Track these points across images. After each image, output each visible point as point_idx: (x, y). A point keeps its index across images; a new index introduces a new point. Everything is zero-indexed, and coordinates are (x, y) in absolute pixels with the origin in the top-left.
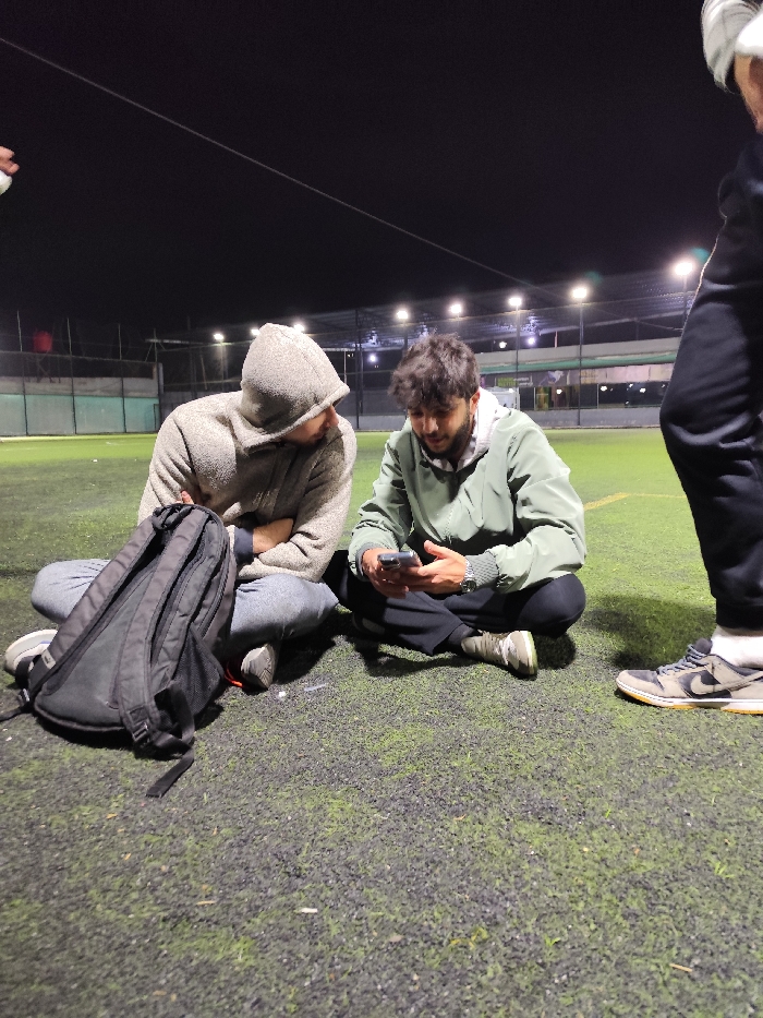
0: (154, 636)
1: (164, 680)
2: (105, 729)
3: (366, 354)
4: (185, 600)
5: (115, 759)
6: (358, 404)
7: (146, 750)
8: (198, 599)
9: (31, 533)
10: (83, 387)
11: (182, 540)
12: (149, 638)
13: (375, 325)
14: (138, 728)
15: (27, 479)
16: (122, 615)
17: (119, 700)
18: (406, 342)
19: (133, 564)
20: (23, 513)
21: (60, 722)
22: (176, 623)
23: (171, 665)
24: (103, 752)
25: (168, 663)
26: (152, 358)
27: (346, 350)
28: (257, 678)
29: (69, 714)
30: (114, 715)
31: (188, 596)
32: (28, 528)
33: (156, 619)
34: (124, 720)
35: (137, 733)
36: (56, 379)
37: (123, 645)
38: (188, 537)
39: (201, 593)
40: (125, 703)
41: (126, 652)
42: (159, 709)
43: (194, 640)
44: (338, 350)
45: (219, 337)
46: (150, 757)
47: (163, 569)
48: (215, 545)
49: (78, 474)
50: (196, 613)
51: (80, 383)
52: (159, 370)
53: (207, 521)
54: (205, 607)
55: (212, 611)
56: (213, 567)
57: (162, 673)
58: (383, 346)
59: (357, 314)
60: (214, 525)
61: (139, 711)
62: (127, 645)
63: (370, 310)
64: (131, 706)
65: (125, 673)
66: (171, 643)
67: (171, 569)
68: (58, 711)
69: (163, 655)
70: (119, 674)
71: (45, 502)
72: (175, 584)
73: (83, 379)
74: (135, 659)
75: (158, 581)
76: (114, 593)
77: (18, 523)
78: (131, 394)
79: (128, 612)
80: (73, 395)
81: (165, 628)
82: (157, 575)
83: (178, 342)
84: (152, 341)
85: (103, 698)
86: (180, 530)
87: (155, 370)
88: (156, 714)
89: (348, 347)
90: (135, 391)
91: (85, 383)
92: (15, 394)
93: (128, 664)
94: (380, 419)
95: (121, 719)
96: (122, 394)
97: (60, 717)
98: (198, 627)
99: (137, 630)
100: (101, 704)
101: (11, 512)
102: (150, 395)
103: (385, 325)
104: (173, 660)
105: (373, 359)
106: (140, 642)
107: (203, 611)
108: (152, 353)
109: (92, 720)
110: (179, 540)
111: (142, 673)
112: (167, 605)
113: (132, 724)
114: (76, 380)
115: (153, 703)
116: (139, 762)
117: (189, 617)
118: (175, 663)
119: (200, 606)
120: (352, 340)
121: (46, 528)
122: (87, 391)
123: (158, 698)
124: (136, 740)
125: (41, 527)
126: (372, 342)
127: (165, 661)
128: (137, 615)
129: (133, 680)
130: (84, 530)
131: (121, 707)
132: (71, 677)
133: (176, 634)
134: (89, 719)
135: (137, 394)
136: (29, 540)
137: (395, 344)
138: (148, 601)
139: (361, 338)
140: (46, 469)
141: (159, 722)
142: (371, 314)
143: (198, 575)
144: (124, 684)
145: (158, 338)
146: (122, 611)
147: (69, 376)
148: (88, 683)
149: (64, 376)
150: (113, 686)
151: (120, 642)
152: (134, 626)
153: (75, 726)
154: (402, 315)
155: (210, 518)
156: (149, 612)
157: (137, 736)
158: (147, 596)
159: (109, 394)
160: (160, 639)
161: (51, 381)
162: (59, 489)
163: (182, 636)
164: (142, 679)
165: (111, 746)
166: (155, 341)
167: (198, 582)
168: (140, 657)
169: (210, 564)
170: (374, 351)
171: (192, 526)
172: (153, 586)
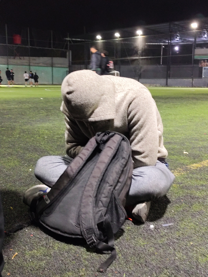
0: (97, 194)
1: (101, 216)
2: (73, 237)
3: (173, 46)
4: (111, 178)
5: (78, 251)
6: (167, 72)
7: (92, 248)
8: (117, 179)
9: (19, 134)
10: (34, 62)
11: (110, 149)
12: (95, 195)
13: (179, 31)
14: (90, 238)
15: (12, 106)
16: (81, 182)
17: (81, 223)
18: (195, 40)
19: (87, 159)
20: (14, 124)
21: (52, 230)
22: (107, 189)
23: (104, 209)
24: (72, 246)
25: (103, 208)
26: (66, 48)
27: (163, 44)
28: (140, 217)
29: (56, 227)
30: (78, 230)
31: (112, 177)
32: (18, 132)
33: (98, 186)
34: (83, 233)
35: (89, 240)
36: (22, 58)
37: (82, 197)
38: (112, 147)
39: (118, 176)
40: (84, 225)
41: (84, 201)
42: (99, 230)
43: (115, 198)
44: (159, 44)
45: (99, 37)
46: (94, 252)
47: (101, 162)
48: (125, 152)
49: (35, 105)
50: (116, 185)
51: (33, 60)
52: (69, 54)
53: (122, 141)
54: (120, 182)
55: (123, 185)
56: (124, 163)
57: (100, 213)
58: (183, 42)
59: (170, 25)
60: (125, 143)
61: (90, 230)
62: (84, 197)
63: (176, 23)
64: (86, 227)
65: (83, 210)
66: (104, 199)
67: (104, 163)
68: (51, 225)
69: (100, 204)
70: (80, 211)
71: (23, 119)
72: (106, 170)
73: (34, 58)
74: (88, 205)
75: (98, 168)
76: (78, 171)
77: (13, 129)
78: (57, 65)
79: (84, 181)
80: (29, 65)
81: (101, 191)
82: (98, 165)
83: (79, 40)
84: (67, 39)
85: (72, 222)
86: (109, 144)
87: (68, 54)
88: (98, 232)
89: (164, 42)
90: (58, 64)
91: (35, 60)
92: (4, 64)
93: (84, 206)
94: (179, 80)
95: (81, 232)
96: (52, 65)
97: (52, 228)
98: (116, 192)
99: (88, 190)
100: (72, 224)
101: (9, 123)
102: (65, 66)
103: (184, 31)
104: (105, 207)
105: (177, 48)
106: (90, 196)
107: (119, 184)
108: (67, 45)
109: (68, 231)
110: (108, 149)
111: (91, 212)
112: (103, 180)
113: (86, 236)
114: (32, 58)
115: (97, 226)
116: (89, 253)
117: (113, 187)
118: (106, 209)
119: (118, 182)
120: (166, 39)
121: (26, 131)
122: (36, 64)
123: (98, 225)
124: (88, 243)
125: (24, 132)
126: (177, 40)
127: (101, 207)
128: (89, 183)
129: (87, 215)
130: (43, 134)
131: (81, 227)
132: (57, 209)
133: (107, 194)
134: (66, 231)
135: (59, 66)
136: (19, 137)
137: (189, 41)
138: (94, 177)
139: (171, 37)
140: (20, 102)
141: (98, 236)
142: (176, 25)
143: (117, 167)
144: (83, 216)
145: (70, 38)
146: (81, 180)
147: (28, 56)
148: (66, 213)
149: (25, 56)
150: (77, 216)
151: (80, 195)
152: (87, 188)
153: (59, 233)
154: (194, 25)
155: (123, 139)
156: (94, 182)
157: (88, 242)
158: (93, 174)
159: (47, 65)
160: (99, 196)
161: (20, 59)
162: (28, 112)
163: (110, 195)
164: (91, 215)
165: (75, 244)
166: (68, 39)
167: (117, 170)
168: (90, 204)
169: (123, 161)
170: (177, 44)
171: (115, 142)
172: (96, 170)
